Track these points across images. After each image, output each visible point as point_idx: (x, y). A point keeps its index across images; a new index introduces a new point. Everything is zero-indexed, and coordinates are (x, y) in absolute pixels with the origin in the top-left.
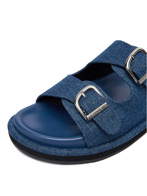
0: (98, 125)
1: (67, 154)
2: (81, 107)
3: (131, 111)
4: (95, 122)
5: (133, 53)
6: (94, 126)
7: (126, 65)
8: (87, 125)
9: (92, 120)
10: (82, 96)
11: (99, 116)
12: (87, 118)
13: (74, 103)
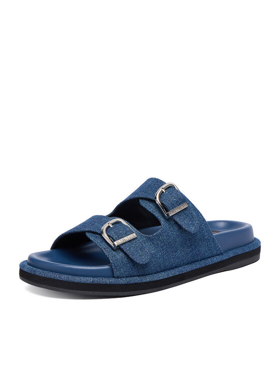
0: (125, 253)
1: (93, 281)
2: (108, 236)
3: (162, 247)
4: (122, 250)
5: (164, 186)
6: (121, 254)
7: (156, 198)
8: (114, 253)
9: (119, 248)
10: (109, 226)
11: (126, 245)
12: (114, 244)
13: (101, 234)
